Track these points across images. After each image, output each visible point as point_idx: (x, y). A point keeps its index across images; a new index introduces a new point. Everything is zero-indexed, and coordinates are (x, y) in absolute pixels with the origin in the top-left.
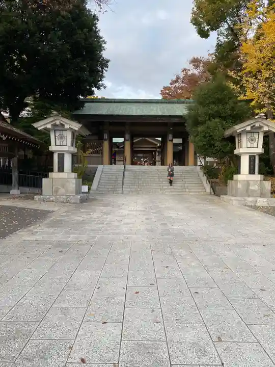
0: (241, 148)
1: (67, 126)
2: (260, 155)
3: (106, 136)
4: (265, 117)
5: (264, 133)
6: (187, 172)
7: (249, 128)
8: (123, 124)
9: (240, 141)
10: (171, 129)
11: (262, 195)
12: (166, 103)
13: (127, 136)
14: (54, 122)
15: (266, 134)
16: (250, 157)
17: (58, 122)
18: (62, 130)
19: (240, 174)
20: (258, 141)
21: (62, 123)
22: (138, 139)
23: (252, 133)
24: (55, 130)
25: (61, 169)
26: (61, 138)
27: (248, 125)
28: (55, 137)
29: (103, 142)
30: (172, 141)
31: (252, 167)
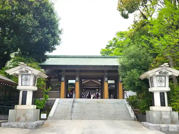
0: (153, 87)
1: (30, 72)
2: (168, 93)
3: (63, 79)
4: (168, 66)
5: (169, 77)
6: (118, 103)
7: (157, 73)
8: (75, 71)
9: (152, 82)
10: (106, 74)
11: (173, 122)
12: (103, 58)
13: (77, 79)
14: (21, 70)
15: (171, 77)
16: (161, 93)
17: (24, 70)
18: (27, 75)
19: (154, 106)
20: (165, 82)
21: (27, 70)
22: (87, 81)
23: (161, 77)
24: (22, 75)
25: (24, 103)
26: (26, 80)
27: (157, 71)
28: (22, 79)
29: (61, 83)
30: (107, 82)
31: (163, 101)
